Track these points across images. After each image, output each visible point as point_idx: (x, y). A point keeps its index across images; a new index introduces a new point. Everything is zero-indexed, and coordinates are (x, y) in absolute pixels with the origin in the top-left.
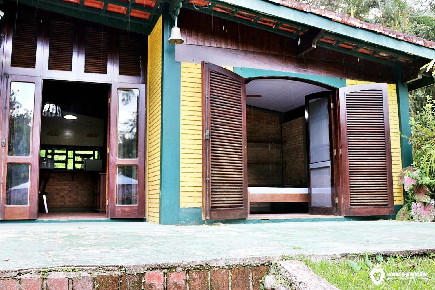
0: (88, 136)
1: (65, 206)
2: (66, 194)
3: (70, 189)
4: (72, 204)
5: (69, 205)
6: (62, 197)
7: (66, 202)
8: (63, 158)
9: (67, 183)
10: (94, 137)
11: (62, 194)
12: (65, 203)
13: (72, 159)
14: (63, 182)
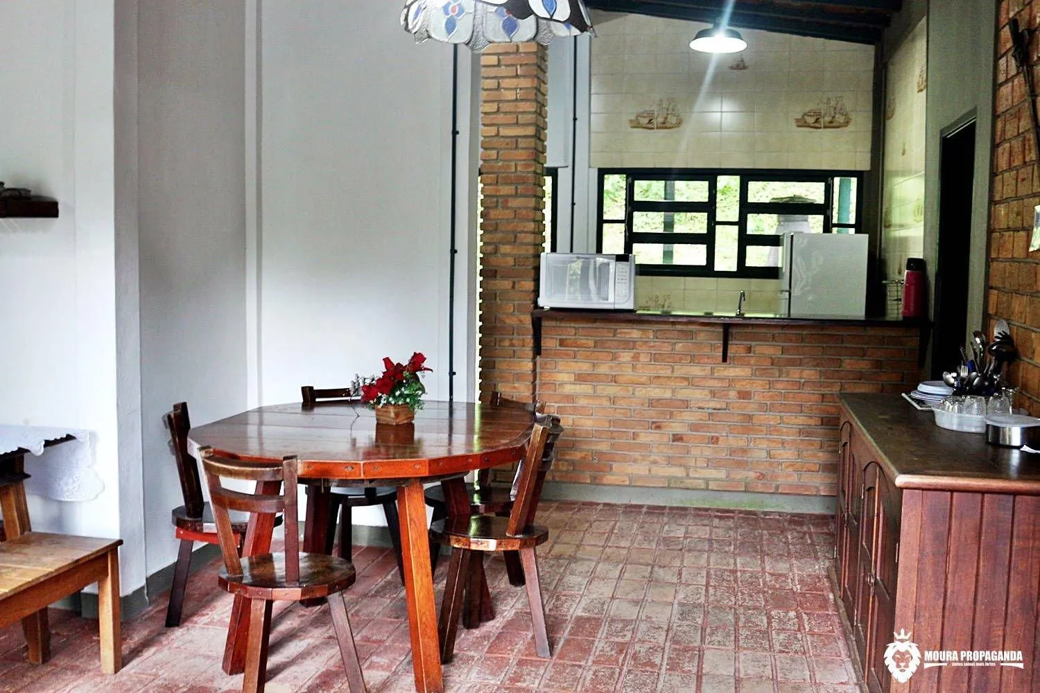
0: (802, 123)
1: (688, 483)
2: (695, 427)
3: (712, 405)
4: (722, 474)
5: (707, 481)
6: (677, 438)
7: (692, 463)
8: (696, 223)
9: (696, 371)
10: (831, 125)
11: (678, 428)
12: (687, 468)
13: (736, 228)
14: (681, 370)
